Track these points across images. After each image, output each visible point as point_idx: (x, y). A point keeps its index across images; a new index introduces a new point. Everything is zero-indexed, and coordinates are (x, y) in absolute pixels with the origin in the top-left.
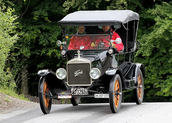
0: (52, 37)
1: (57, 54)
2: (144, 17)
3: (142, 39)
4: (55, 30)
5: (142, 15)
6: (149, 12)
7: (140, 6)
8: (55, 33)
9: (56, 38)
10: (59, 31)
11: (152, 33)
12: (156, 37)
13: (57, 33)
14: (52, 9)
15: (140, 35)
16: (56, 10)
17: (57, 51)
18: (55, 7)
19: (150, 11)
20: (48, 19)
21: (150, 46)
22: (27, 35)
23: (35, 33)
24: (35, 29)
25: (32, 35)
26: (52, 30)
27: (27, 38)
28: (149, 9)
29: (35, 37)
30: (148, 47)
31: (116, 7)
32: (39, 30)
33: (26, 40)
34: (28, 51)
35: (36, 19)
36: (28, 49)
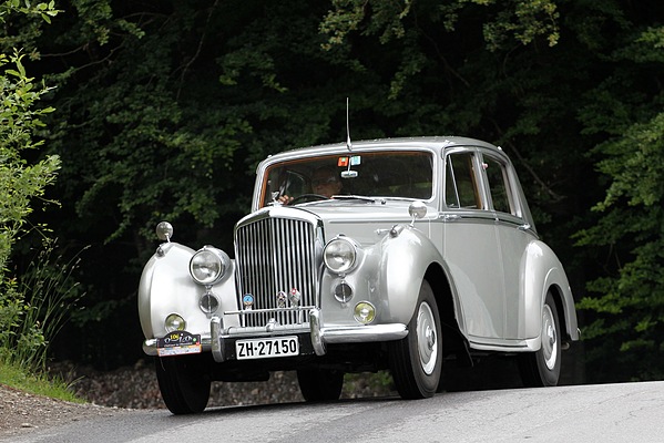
2: (637, 57)
3: (624, 143)
4: (307, 121)
5: (627, 49)
6: (648, 39)
7: (616, 19)
8: (306, 130)
10: (320, 123)
11: (660, 116)
13: (315, 129)
14: (293, 41)
15: (624, 126)
18: (301, 34)
19: (653, 36)
20: (275, 81)
21: (658, 167)
22: (200, 142)
23: (233, 132)
24: (229, 120)
25: (221, 143)
26: (294, 120)
27: (202, 152)
28: (650, 28)
29: (230, 149)
30: (649, 170)
31: (517, 24)
32: (246, 123)
33: (198, 162)
34: (210, 203)
35: (229, 82)
36: (208, 196)
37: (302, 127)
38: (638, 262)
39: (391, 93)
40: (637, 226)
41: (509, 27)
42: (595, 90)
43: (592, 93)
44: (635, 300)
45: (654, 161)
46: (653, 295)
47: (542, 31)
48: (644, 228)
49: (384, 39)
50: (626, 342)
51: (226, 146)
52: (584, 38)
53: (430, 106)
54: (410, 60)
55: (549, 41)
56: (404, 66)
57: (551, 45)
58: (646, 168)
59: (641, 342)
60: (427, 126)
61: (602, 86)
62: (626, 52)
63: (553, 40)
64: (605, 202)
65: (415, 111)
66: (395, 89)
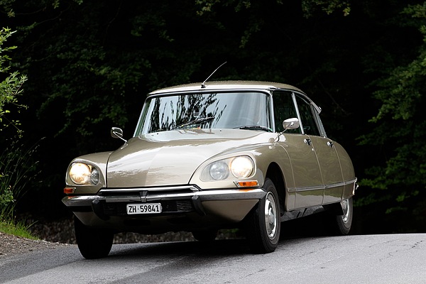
3: (391, 78)
6: (408, 12)
11: (414, 62)
12: (422, 73)
13: (192, 66)
15: (391, 68)
19: (411, 10)
20: (166, 35)
21: (412, 95)
22: (117, 73)
23: (138, 67)
24: (137, 59)
25: (131, 74)
27: (118, 80)
29: (136, 78)
30: (407, 96)
32: (147, 62)
33: (115, 86)
34: (123, 112)
35: (137, 34)
36: (122, 108)
38: (399, 157)
39: (241, 44)
40: (398, 133)
44: (396, 181)
45: (409, 91)
46: (408, 178)
48: (403, 135)
49: (237, 9)
50: (389, 208)
51: (135, 76)
55: (344, 13)
57: (345, 15)
58: (405, 95)
59: (399, 208)
63: (347, 12)
64: (378, 117)
66: (244, 41)
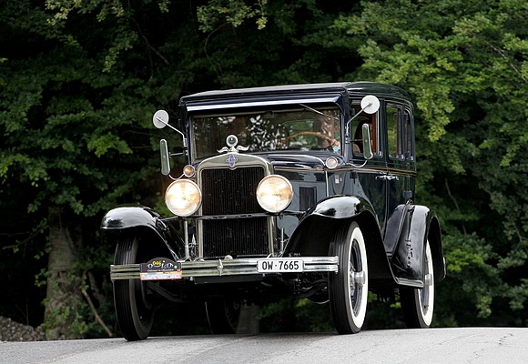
0: (9, 111)
1: (27, 170)
2: (325, 42)
4: (20, 89)
5: (315, 35)
7: (309, 7)
8: (21, 98)
9: (24, 114)
10: (34, 92)
14: (10, 16)
16: (23, 20)
17: (28, 161)
18: (18, 9)
26: (9, 88)
28: (341, 17)
31: (228, 8)
37: (17, 95)
41: (222, 10)
42: (285, 71)
43: (283, 74)
47: (251, 15)
52: (281, 23)
53: (133, 80)
54: (123, 37)
56: (118, 42)
60: (130, 98)
61: (292, 67)
62: (315, 38)
65: (119, 84)
